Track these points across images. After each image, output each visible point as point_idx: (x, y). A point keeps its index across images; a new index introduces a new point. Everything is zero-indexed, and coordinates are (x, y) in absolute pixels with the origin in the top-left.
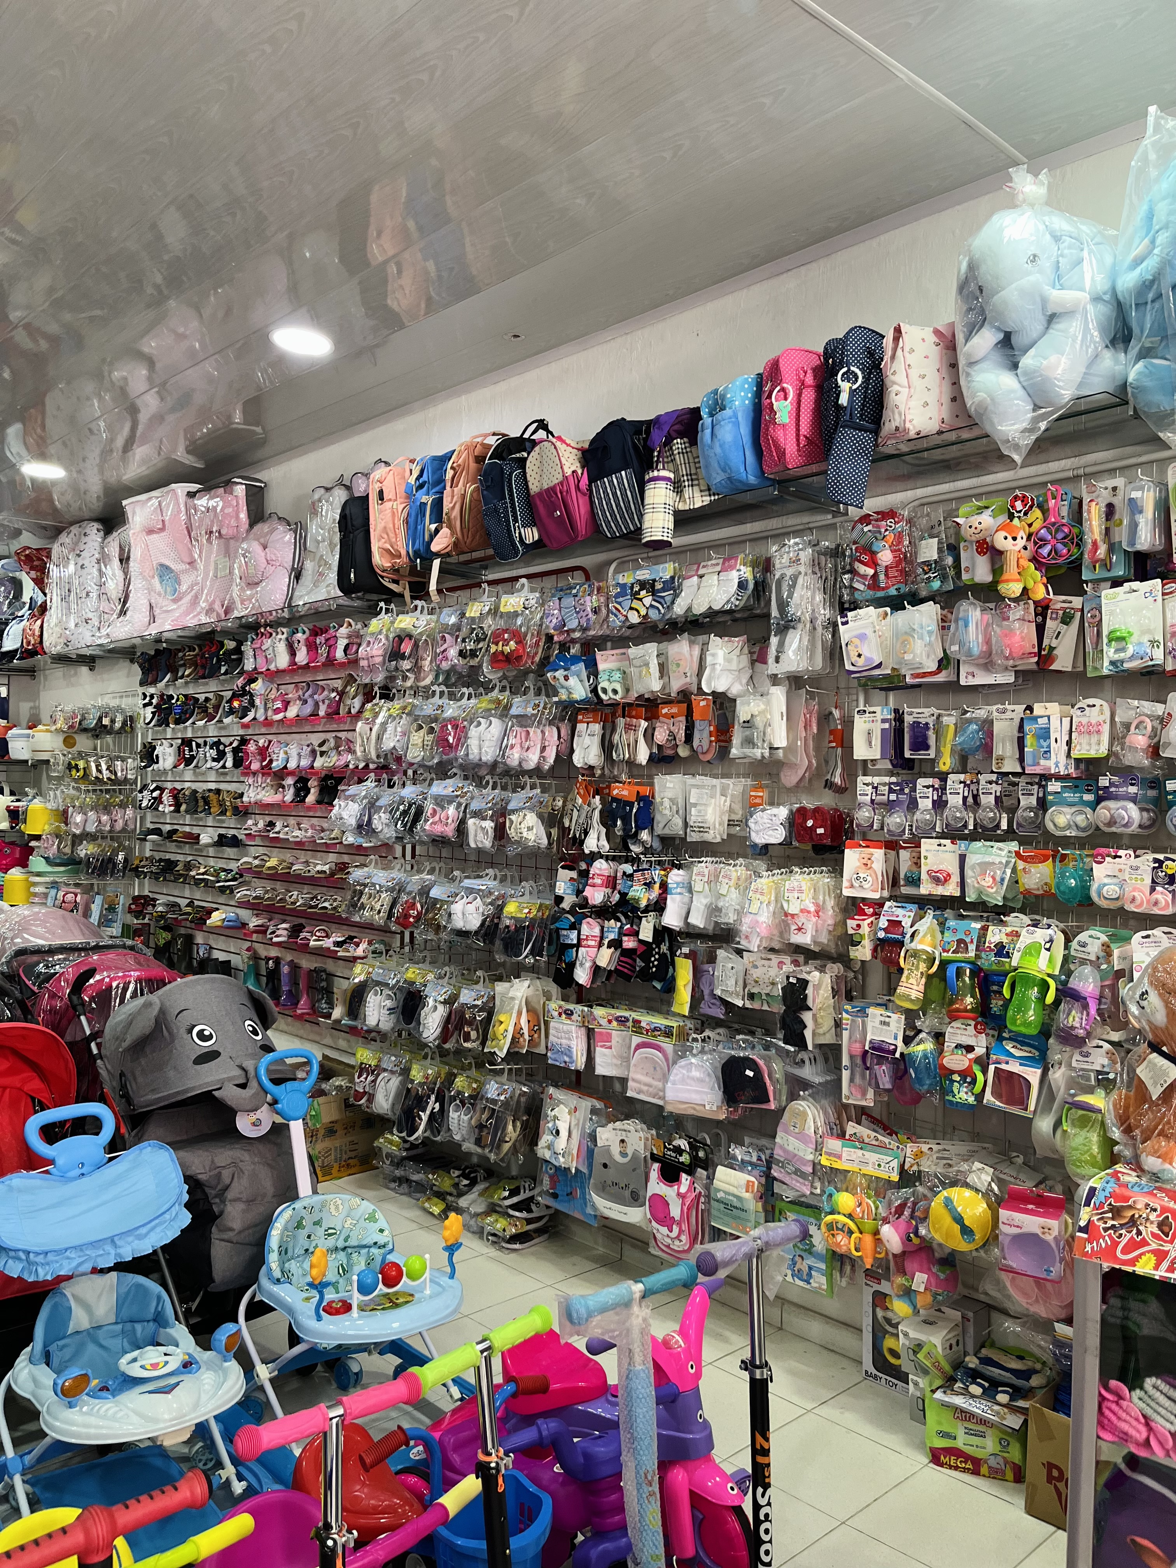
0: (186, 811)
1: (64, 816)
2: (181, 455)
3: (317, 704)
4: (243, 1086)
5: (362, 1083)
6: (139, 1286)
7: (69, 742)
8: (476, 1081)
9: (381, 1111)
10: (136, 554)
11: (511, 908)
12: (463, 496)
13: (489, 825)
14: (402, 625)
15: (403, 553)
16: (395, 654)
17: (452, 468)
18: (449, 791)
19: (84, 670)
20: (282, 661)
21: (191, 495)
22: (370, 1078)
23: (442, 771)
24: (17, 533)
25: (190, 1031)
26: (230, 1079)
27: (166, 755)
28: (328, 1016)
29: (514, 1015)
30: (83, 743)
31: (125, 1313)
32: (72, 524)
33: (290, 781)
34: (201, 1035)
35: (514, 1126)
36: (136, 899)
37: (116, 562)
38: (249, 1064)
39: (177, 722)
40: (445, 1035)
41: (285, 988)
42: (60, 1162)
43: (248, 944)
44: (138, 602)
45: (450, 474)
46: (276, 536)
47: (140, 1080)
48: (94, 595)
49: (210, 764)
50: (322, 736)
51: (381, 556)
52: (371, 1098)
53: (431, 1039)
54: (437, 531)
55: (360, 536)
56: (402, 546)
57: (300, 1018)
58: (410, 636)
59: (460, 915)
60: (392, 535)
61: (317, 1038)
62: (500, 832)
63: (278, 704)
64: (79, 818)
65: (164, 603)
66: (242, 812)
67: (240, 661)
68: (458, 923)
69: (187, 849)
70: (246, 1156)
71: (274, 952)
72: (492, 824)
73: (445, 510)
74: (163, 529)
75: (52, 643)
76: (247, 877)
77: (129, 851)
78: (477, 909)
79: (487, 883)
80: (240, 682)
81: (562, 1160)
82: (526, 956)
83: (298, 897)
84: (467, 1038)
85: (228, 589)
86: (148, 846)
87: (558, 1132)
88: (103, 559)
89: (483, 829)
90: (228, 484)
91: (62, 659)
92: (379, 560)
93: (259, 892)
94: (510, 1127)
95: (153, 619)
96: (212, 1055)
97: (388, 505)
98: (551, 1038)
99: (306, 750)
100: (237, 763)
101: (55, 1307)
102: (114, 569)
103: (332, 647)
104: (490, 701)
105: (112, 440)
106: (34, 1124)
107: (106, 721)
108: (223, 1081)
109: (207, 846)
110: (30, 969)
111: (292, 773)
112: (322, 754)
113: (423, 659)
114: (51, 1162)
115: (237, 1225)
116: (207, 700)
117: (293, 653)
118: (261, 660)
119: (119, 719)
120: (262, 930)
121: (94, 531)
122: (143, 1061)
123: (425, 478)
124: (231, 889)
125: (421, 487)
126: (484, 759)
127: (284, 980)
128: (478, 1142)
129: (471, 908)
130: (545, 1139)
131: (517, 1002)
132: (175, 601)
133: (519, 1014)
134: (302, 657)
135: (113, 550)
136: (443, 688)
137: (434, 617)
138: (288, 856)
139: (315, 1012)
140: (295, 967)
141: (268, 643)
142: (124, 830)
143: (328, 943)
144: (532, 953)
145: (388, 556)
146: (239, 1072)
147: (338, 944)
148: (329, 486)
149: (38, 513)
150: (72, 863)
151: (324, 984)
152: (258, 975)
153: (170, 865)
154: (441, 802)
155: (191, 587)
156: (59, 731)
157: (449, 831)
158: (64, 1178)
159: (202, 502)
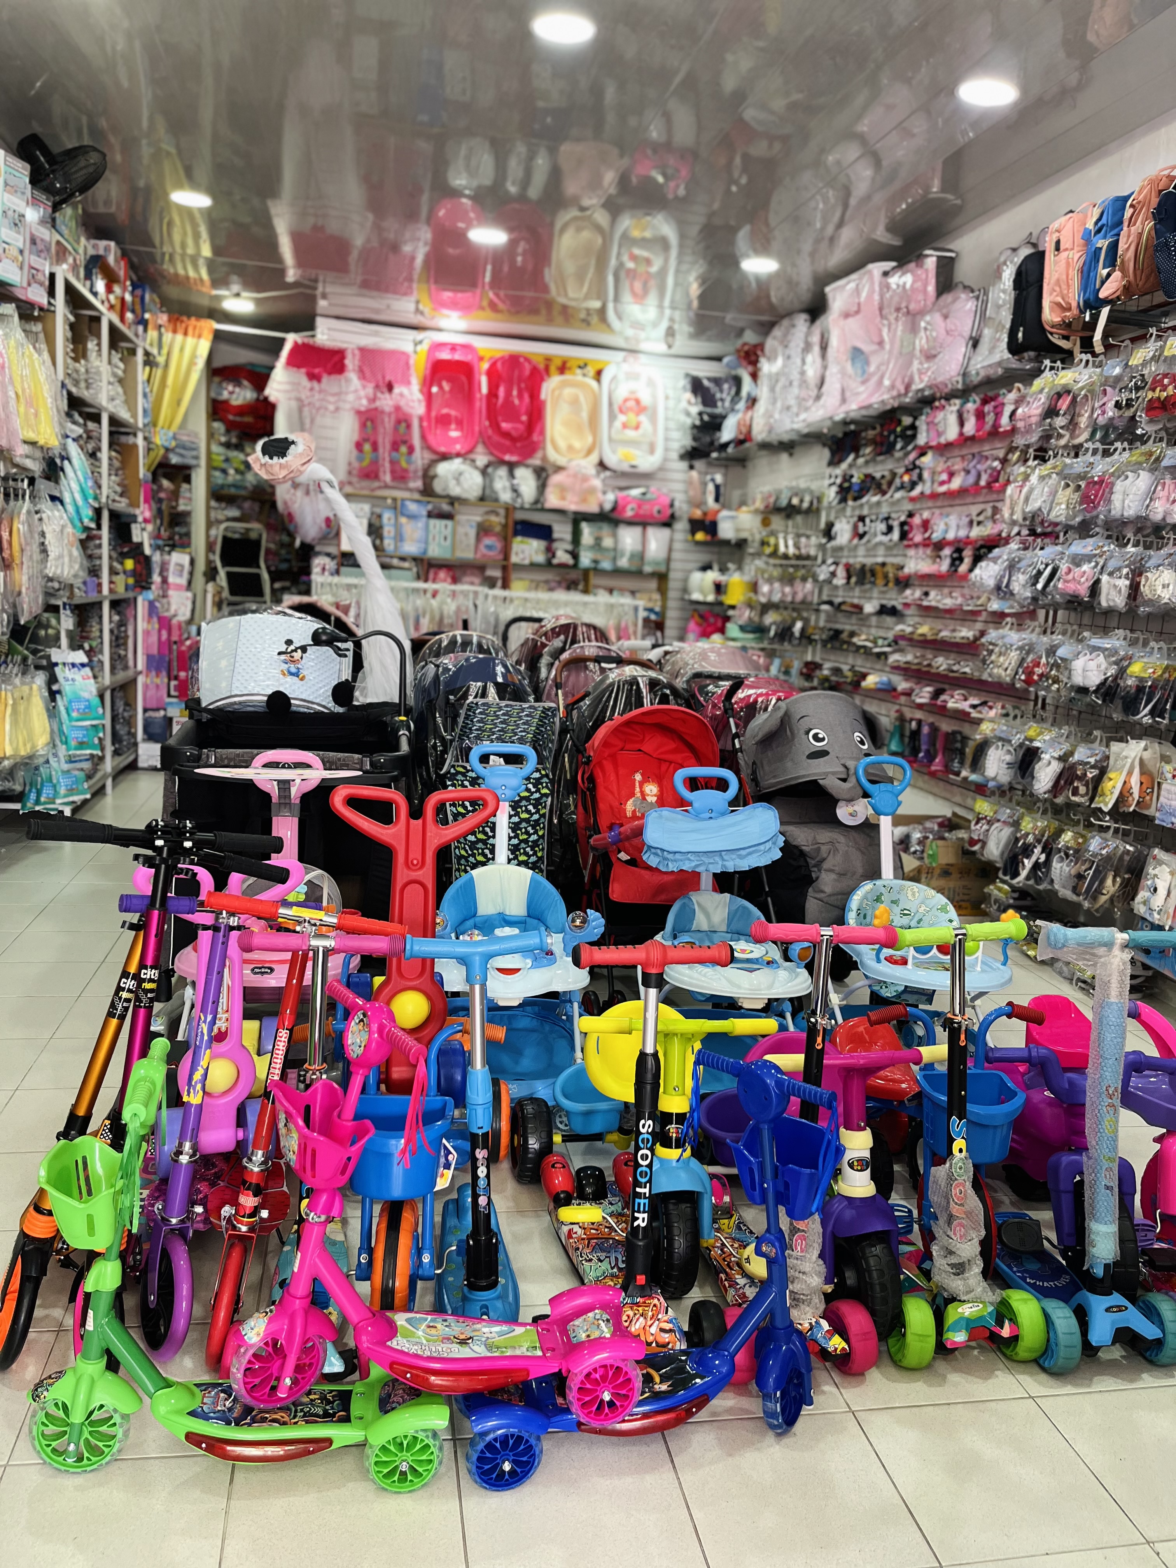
0: (856, 583)
1: (754, 587)
2: (882, 235)
3: (979, 476)
4: (844, 780)
5: (976, 831)
6: (745, 908)
7: (766, 522)
8: (1083, 836)
9: (992, 858)
10: (834, 342)
11: (1136, 669)
12: (1140, 235)
13: (1123, 583)
14: (1063, 381)
15: (1074, 305)
16: (1051, 412)
17: (1132, 206)
18: (1088, 550)
19: (784, 456)
20: (952, 433)
21: (886, 274)
22: (985, 827)
23: (1084, 530)
24: (740, 332)
25: (807, 733)
26: (833, 773)
27: (843, 531)
28: (958, 774)
29: (1125, 773)
30: (777, 522)
31: (734, 927)
32: (783, 317)
33: (947, 551)
34: (816, 737)
35: (1114, 881)
36: (807, 664)
37: (816, 349)
38: (851, 764)
39: (855, 499)
40: (1056, 788)
41: (924, 747)
42: (695, 805)
43: (897, 707)
44: (833, 386)
45: (1128, 212)
46: (958, 305)
47: (766, 768)
48: (796, 383)
49: (881, 538)
50: (980, 507)
51: (1052, 310)
52: (984, 844)
53: (1042, 791)
54: (1109, 275)
55: (1033, 291)
56: (1075, 297)
57: (933, 774)
58: (1068, 392)
59: (1080, 671)
60: (1064, 287)
61: (948, 796)
62: (1134, 589)
63: (944, 477)
64: (765, 588)
65: (855, 385)
66: (903, 583)
67: (914, 437)
68: (1078, 680)
69: (854, 620)
70: (842, 839)
71: (919, 715)
72: (1128, 582)
73: (1120, 252)
74: (857, 312)
75: (759, 433)
76: (902, 643)
77: (806, 621)
78: (1099, 666)
79: (1116, 641)
80: (912, 456)
81: (1156, 916)
82: (1144, 716)
83: (941, 663)
84: (1075, 792)
85: (910, 364)
86: (823, 617)
87: (1155, 890)
88: (807, 348)
89: (1115, 586)
90: (920, 258)
91: (766, 446)
92: (1049, 315)
93: (909, 657)
94: (1109, 882)
95: (844, 400)
96: (823, 753)
97: (1063, 255)
98: (1162, 799)
99: (966, 520)
100: (904, 536)
101: (684, 906)
102: (813, 358)
103: (998, 415)
104: (1142, 454)
105: (823, 229)
106: (680, 775)
107: (795, 501)
108: (827, 774)
109: (870, 615)
110: (702, 689)
111: (949, 543)
112: (979, 523)
113: (1080, 415)
114: (690, 804)
115: (828, 889)
116: (883, 477)
117: (962, 423)
118: (933, 434)
119: (807, 499)
120: (908, 694)
121: (801, 321)
122: (770, 754)
123: (1104, 221)
124: (885, 655)
125: (1098, 231)
126: (1126, 514)
127: (924, 739)
128: (1075, 890)
129: (1092, 665)
130: (1142, 895)
131: (1129, 761)
132: (864, 382)
133: (1130, 773)
134: (970, 428)
135: (815, 339)
136: (1098, 445)
137: (1098, 370)
138: (938, 624)
139: (948, 769)
140: (934, 729)
141: (940, 415)
142: (803, 602)
143: (965, 706)
144: (1152, 713)
145: (1058, 310)
146: (843, 769)
147: (974, 707)
148: (1014, 246)
149: (759, 311)
150: (760, 630)
151: (958, 745)
152: (902, 736)
153: (837, 633)
154: (1077, 561)
155: (878, 368)
156: (757, 511)
157: (1083, 591)
158: (697, 817)
159: (894, 280)
